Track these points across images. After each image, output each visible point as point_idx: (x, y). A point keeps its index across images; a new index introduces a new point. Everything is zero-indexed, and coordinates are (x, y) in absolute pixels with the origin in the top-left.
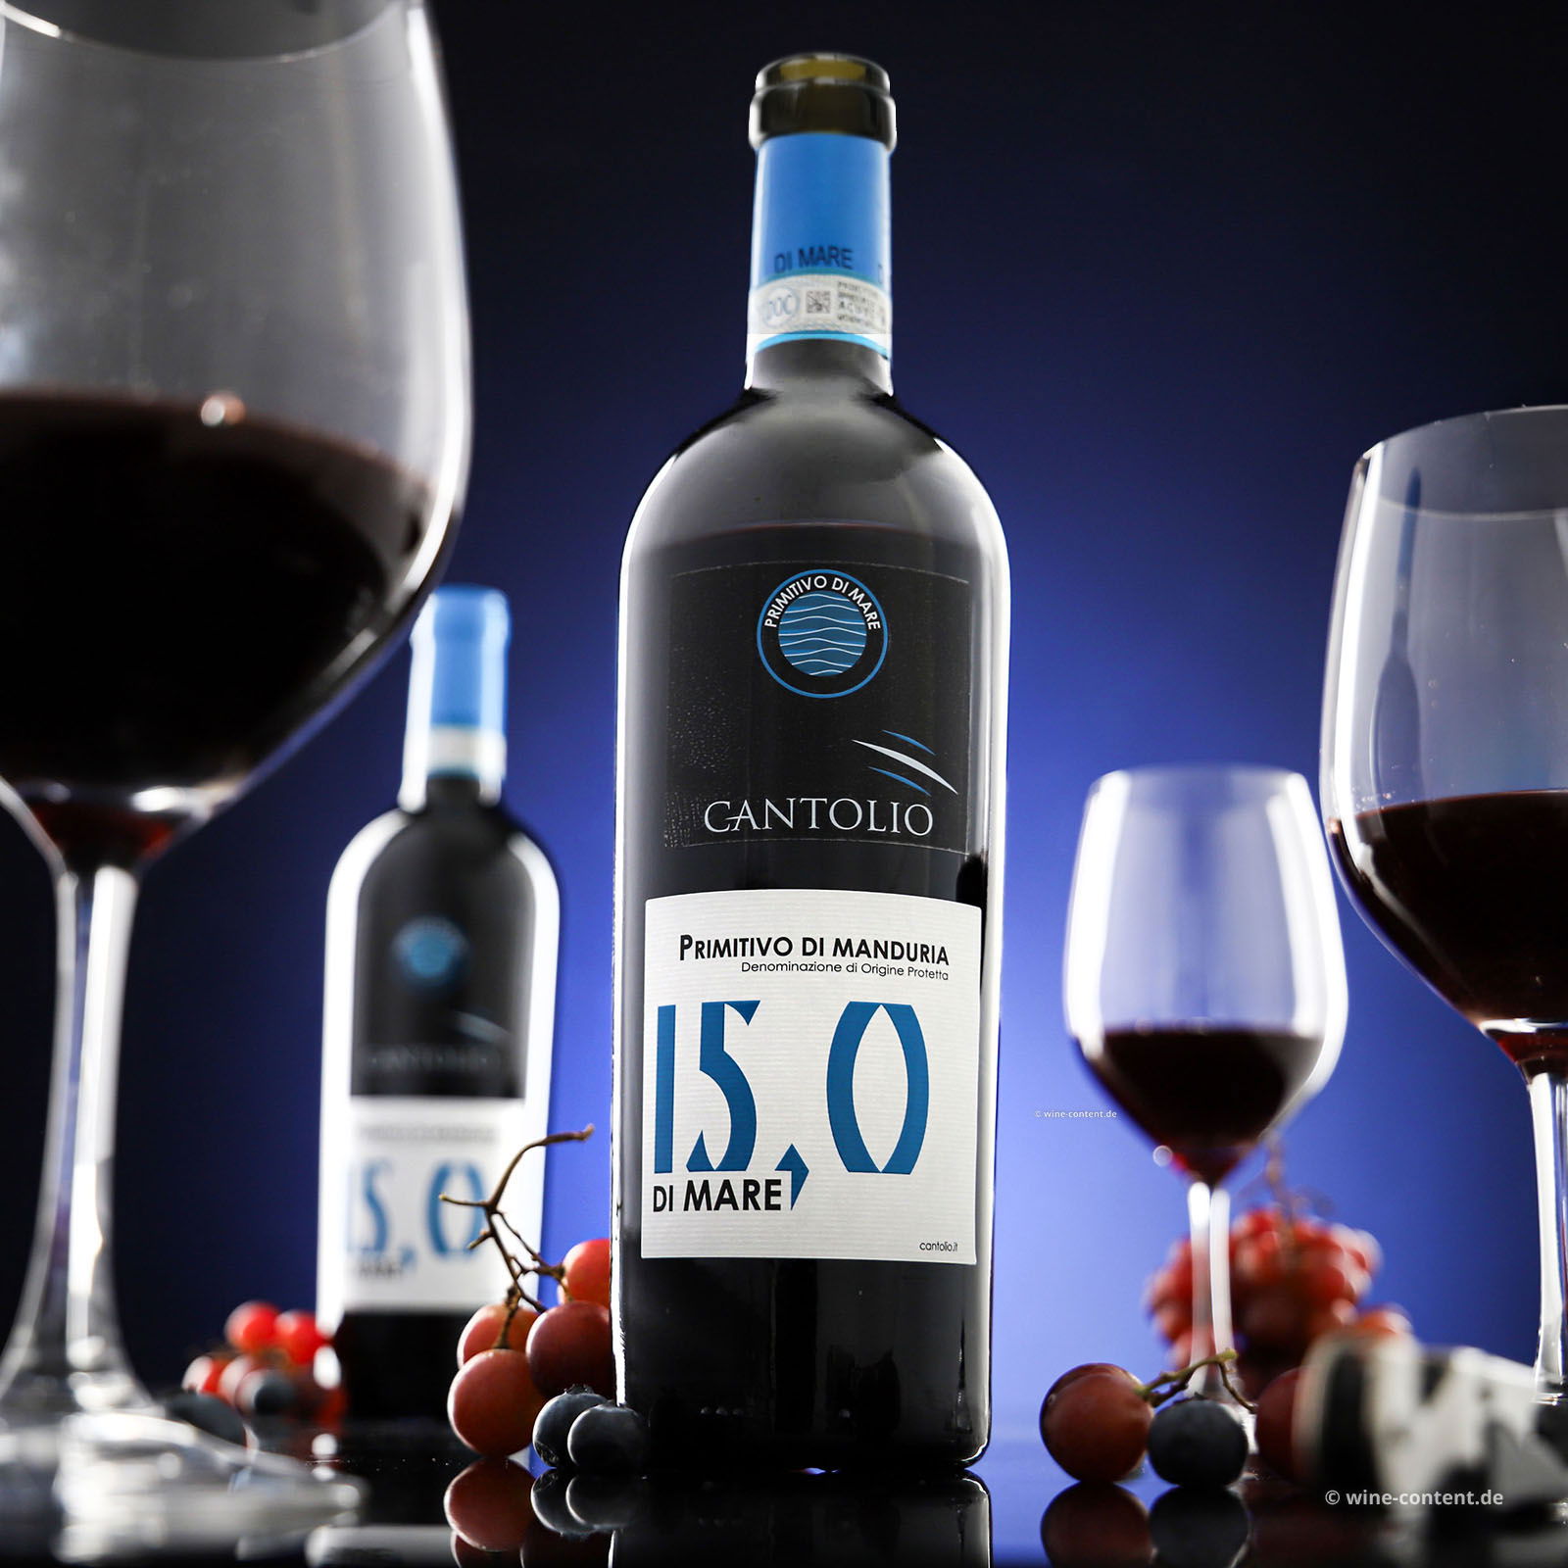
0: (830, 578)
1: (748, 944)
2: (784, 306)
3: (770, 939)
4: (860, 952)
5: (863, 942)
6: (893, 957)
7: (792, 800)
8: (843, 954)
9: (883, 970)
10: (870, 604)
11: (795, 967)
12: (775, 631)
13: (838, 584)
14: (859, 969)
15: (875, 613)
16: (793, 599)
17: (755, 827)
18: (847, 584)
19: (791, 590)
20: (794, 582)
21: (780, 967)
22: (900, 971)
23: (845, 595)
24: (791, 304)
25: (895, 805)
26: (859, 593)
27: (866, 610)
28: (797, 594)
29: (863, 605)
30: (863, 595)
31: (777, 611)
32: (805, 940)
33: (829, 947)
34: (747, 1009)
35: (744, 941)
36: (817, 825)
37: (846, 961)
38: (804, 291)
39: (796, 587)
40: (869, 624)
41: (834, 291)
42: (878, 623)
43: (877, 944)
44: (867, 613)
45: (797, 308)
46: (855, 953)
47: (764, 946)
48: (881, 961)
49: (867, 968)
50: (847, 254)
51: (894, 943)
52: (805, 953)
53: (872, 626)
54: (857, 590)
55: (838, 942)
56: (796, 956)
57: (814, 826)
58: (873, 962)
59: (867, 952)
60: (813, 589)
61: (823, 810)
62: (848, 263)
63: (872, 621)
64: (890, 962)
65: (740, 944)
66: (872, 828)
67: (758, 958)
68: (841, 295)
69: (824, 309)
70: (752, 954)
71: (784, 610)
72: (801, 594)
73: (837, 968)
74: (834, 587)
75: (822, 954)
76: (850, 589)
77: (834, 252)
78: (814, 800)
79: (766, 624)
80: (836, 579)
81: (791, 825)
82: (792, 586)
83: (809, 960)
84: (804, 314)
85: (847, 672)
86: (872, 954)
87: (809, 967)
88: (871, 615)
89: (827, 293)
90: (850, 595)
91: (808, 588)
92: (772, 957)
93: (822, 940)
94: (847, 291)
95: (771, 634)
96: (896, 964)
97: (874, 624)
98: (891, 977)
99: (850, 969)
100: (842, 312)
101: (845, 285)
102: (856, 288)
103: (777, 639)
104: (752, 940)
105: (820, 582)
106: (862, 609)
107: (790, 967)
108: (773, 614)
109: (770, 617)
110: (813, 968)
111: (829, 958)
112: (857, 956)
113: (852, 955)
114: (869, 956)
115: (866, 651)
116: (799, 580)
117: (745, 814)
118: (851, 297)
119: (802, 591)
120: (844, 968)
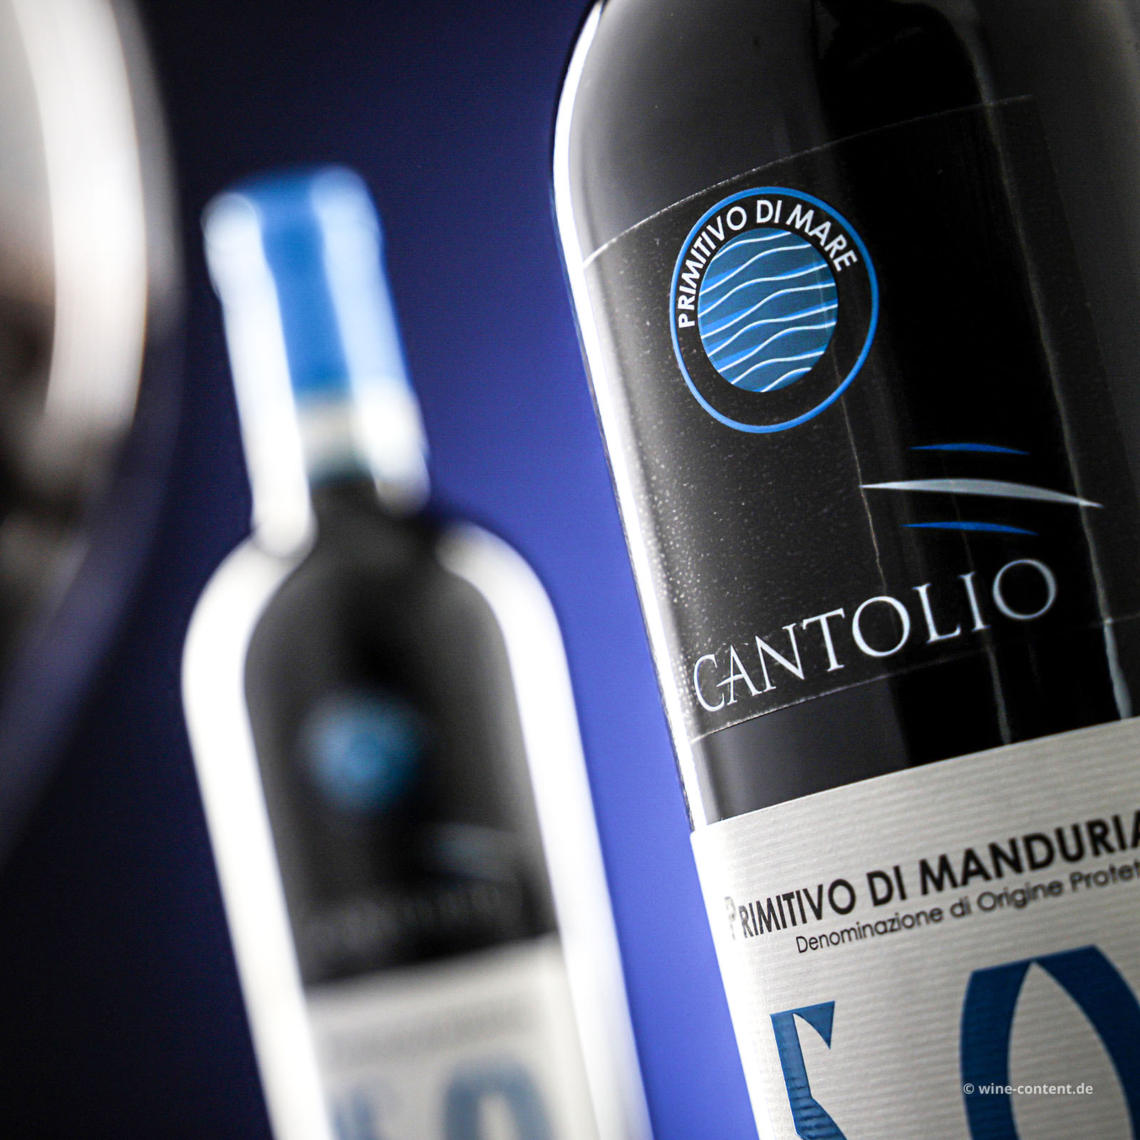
0: (749, 205)
1: (794, 901)
3: (820, 888)
4: (967, 875)
5: (970, 855)
6: (1035, 866)
7: (790, 628)
8: (939, 886)
9: (1019, 897)
10: (827, 225)
11: (868, 930)
12: (694, 331)
13: (765, 211)
14: (974, 908)
15: (841, 238)
16: (706, 266)
17: (754, 692)
18: (780, 202)
19: (698, 250)
20: (698, 234)
21: (846, 935)
22: (1054, 889)
23: (782, 226)
25: (968, 579)
26: (803, 213)
27: (823, 237)
28: (708, 253)
29: (816, 231)
30: (811, 213)
31: (689, 296)
32: (871, 876)
33: (912, 879)
34: (822, 1017)
35: (788, 897)
36: (839, 662)
37: (947, 898)
39: (704, 242)
40: (836, 262)
42: (851, 253)
43: (995, 851)
44: (827, 243)
46: (959, 878)
47: (816, 903)
48: (1011, 881)
49: (988, 902)
51: (1028, 840)
52: (877, 902)
53: (842, 263)
54: (799, 207)
55: (924, 867)
56: (865, 912)
57: (834, 665)
58: (996, 886)
59: (981, 871)
60: (730, 234)
61: (841, 629)
63: (839, 254)
64: (1031, 877)
65: (785, 903)
66: (934, 636)
67: (813, 928)
70: (804, 921)
71: (698, 290)
72: (714, 253)
73: (935, 915)
74: (759, 220)
75: (903, 896)
76: (786, 213)
78: (823, 619)
79: (681, 325)
80: (760, 203)
81: (798, 672)
82: (698, 243)
83: (886, 912)
85: (819, 364)
86: (991, 870)
87: (889, 925)
88: (834, 244)
90: (789, 222)
91: (721, 236)
92: (832, 922)
93: (897, 870)
95: (690, 338)
96: (1044, 877)
97: (844, 257)
98: (1041, 903)
99: (958, 911)
103: (699, 344)
104: (798, 893)
105: (736, 218)
106: (815, 240)
107: (860, 932)
108: (685, 303)
109: (683, 311)
110: (896, 926)
111: (917, 902)
112: (965, 882)
113: (954, 884)
114: (987, 877)
115: (840, 315)
116: (703, 228)
117: (737, 672)
119: (713, 247)
120: (947, 914)
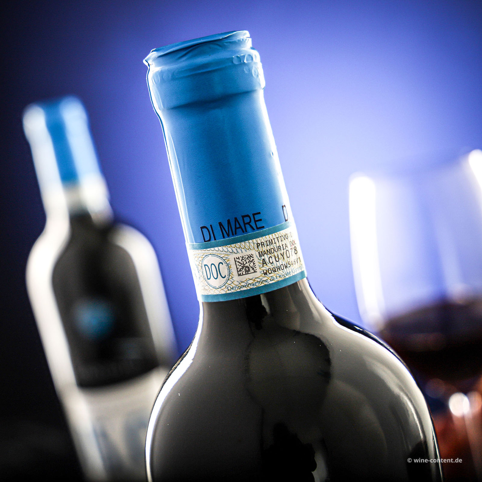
2: (218, 271)
24: (224, 270)
38: (232, 257)
41: (255, 253)
45: (230, 273)
50: (257, 217)
62: (259, 224)
68: (261, 254)
69: (252, 271)
77: (247, 220)
84: (236, 278)
89: (250, 256)
94: (265, 249)
100: (266, 268)
101: (262, 244)
102: (271, 242)
118: (269, 252)
